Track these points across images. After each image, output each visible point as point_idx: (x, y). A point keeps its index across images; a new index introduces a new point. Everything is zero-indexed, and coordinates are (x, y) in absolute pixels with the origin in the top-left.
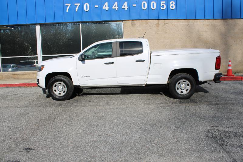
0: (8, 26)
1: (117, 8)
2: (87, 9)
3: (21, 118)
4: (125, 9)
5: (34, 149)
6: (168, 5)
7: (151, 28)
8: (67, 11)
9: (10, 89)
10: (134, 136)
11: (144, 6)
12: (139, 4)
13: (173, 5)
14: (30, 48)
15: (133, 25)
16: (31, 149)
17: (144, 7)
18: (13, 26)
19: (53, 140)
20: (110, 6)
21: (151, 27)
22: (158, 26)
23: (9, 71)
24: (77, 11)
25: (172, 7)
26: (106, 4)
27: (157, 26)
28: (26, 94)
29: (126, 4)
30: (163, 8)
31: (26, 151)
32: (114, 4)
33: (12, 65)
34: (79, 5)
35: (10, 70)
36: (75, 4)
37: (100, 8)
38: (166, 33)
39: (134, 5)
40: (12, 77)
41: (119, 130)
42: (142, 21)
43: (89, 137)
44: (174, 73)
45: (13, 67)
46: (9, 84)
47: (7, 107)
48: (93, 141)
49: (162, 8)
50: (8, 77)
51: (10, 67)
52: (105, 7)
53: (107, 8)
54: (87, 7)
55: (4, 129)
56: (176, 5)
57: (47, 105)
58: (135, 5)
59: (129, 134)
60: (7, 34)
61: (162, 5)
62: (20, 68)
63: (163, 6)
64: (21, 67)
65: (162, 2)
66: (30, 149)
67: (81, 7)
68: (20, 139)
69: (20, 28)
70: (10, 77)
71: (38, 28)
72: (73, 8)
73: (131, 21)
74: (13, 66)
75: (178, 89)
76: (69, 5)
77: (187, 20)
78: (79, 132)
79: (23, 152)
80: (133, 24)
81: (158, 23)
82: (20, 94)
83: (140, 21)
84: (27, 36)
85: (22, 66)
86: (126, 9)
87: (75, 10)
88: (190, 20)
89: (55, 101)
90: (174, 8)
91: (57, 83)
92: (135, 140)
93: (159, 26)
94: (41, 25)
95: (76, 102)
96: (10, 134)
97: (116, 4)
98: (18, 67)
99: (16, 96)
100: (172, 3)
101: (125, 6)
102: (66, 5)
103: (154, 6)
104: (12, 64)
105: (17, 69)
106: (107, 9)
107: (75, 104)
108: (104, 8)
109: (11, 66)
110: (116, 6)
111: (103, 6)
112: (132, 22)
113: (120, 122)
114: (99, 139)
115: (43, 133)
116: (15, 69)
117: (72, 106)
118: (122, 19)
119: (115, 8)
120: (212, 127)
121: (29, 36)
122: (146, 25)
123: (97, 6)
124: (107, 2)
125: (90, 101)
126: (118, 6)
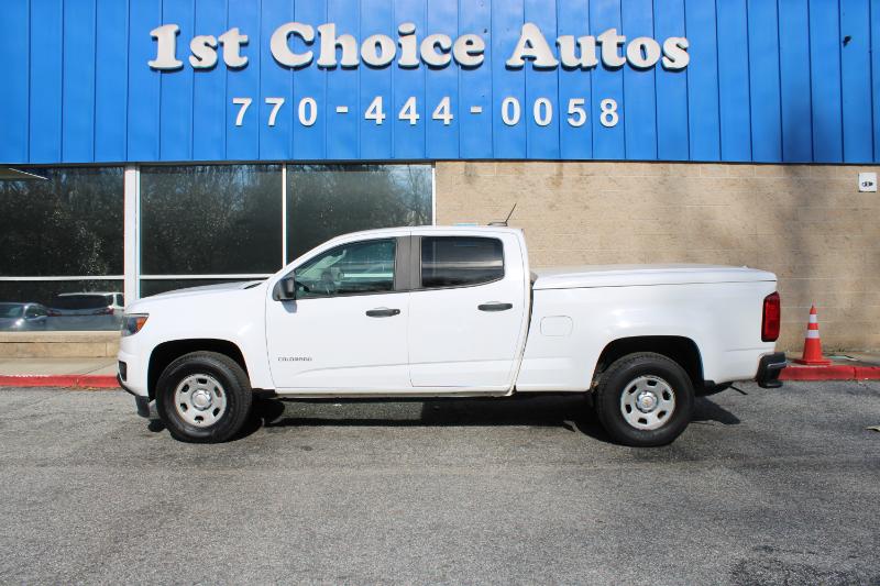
0: (23, 168)
1: (414, 117)
2: (308, 117)
4: (443, 120)
6: (593, 111)
7: (533, 188)
8: (239, 122)
11: (510, 111)
12: (493, 105)
13: (611, 111)
14: (97, 246)
17: (511, 116)
18: (40, 169)
20: (391, 109)
21: (534, 185)
22: (557, 181)
23: (16, 330)
24: (272, 122)
25: (609, 117)
26: (378, 102)
27: (553, 184)
28: (75, 413)
29: (446, 103)
30: (577, 120)
32: (403, 105)
33: (26, 307)
34: (280, 102)
35: (19, 323)
36: (268, 100)
37: (356, 116)
38: (586, 207)
39: (474, 109)
40: (24, 352)
42: (504, 164)
44: (616, 352)
45: (31, 313)
46: (15, 378)
49: (572, 121)
51: (19, 315)
52: (374, 111)
53: (379, 117)
54: (308, 111)
56: (622, 110)
57: (152, 460)
58: (479, 110)
59: (454, 573)
60: (17, 194)
61: (572, 110)
62: (55, 319)
63: (576, 115)
65: (573, 102)
67: (289, 111)
69: (64, 176)
70: (18, 350)
71: (132, 179)
72: (258, 113)
73: (463, 163)
74: (29, 311)
75: (629, 409)
76: (247, 102)
77: (660, 164)
81: (560, 174)
82: (52, 414)
83: (496, 164)
84: (89, 204)
86: (447, 122)
87: (267, 123)
88: (671, 165)
89: (181, 444)
90: (615, 121)
91: (191, 379)
93: (561, 184)
94: (143, 168)
95: (257, 452)
97: (412, 102)
98: (49, 315)
99: (38, 422)
100: (609, 106)
101: (444, 112)
102: (236, 101)
103: (543, 112)
104: (27, 302)
105: (44, 321)
106: (379, 121)
107: (255, 458)
108: (368, 115)
109: (22, 310)
110: (410, 112)
111: (367, 108)
112: (466, 168)
113: (420, 528)
115: (131, 563)
116: (37, 322)
117: (241, 466)
118: (431, 157)
119: (406, 117)
120: (756, 549)
121: (93, 203)
122: (518, 178)
123: (345, 109)
124: (379, 95)
125: (308, 448)
126: (417, 112)
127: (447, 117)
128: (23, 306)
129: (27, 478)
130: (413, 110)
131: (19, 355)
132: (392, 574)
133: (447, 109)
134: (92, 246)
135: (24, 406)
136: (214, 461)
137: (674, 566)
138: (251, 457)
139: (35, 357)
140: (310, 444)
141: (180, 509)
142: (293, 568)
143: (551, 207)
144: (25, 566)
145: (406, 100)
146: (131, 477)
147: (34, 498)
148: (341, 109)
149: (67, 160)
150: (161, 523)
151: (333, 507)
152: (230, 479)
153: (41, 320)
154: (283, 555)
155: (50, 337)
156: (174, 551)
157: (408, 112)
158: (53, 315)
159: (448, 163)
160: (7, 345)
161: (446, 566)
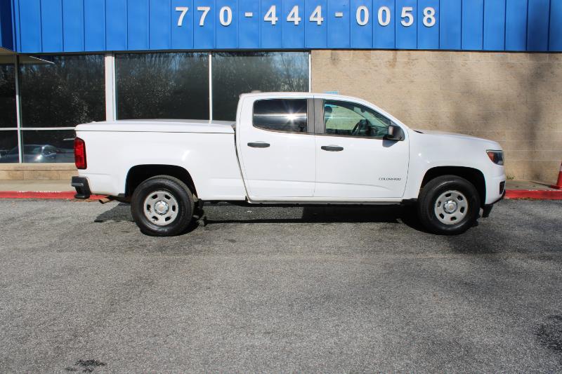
0: (39, 55)
1: (297, 20)
2: (226, 20)
3: (69, 279)
5: (103, 364)
6: (418, 16)
7: (376, 68)
8: (180, 23)
9: (41, 205)
10: (356, 338)
11: (362, 16)
12: (350, 12)
13: (431, 16)
14: (86, 108)
15: (334, 61)
16: (97, 364)
17: (362, 19)
18: (50, 56)
19: (152, 341)
20: (281, 14)
21: (377, 66)
22: (393, 64)
23: (37, 162)
24: (202, 23)
25: (429, 20)
26: (273, 9)
27: (390, 65)
28: (78, 216)
29: (318, 10)
30: (407, 21)
31: (83, 368)
32: (290, 11)
33: (43, 148)
34: (207, 9)
35: (39, 157)
36: (199, 9)
37: (258, 19)
38: (412, 81)
39: (338, 14)
40: (44, 176)
41: (316, 319)
42: (357, 52)
43: (241, 335)
45: (46, 151)
46: (39, 193)
47: (34, 250)
48: (253, 346)
49: (404, 23)
50: (36, 176)
51: (40, 151)
52: (270, 16)
53: (274, 20)
54: (226, 16)
55: (29, 306)
56: (438, 15)
57: (131, 248)
58: (340, 14)
59: (343, 331)
60: (34, 74)
61: (404, 15)
62: (61, 155)
63: (407, 19)
64: (65, 153)
65: (404, 9)
66: (92, 362)
67: (213, 16)
68: (67, 336)
69: (63, 63)
70: (40, 175)
71: (110, 62)
72: (193, 16)
73: (330, 51)
74: (45, 150)
76: (185, 10)
77: (463, 53)
78: (213, 322)
79: (75, 370)
80: (335, 59)
81: (395, 59)
82: (63, 217)
83: (352, 51)
84: (79, 82)
85: (67, 151)
86: (319, 23)
87: (199, 23)
88: (470, 53)
89: (149, 237)
90: (433, 22)
92: (358, 347)
93: (395, 65)
94: (115, 54)
95: (199, 243)
96: (43, 320)
97: (296, 10)
98: (57, 153)
99: (55, 222)
100: (429, 12)
101: (317, 16)
102: (178, 9)
103: (384, 16)
104: (44, 144)
105: (55, 156)
106: (274, 23)
107: (199, 247)
108: (266, 18)
109: (41, 149)
110: (294, 16)
111: (266, 13)
112: (332, 54)
113: (316, 298)
114: (267, 341)
115: (123, 320)
116: (50, 157)
117: (190, 253)
118: (308, 47)
119: (292, 20)
120: (550, 318)
121: (82, 81)
122: (366, 61)
123: (250, 14)
124: (274, 4)
125: (233, 241)
126: (299, 16)
127: (319, 20)
128: (41, 147)
129: (51, 260)
130: (296, 15)
131: (41, 178)
132: (301, 331)
133: (319, 15)
134: (82, 109)
135: (46, 211)
136: (172, 249)
137: (495, 328)
138: (196, 246)
139: (51, 179)
140: (234, 238)
141: (152, 283)
142: (233, 325)
143: (389, 81)
144: (55, 319)
145: (292, 8)
146: (118, 259)
147: (56, 274)
148: (249, 14)
149: (67, 50)
150: (141, 292)
151: (255, 282)
152: (183, 262)
153: (53, 156)
154: (226, 316)
155: (60, 167)
156: (151, 312)
157: (293, 16)
158: (60, 152)
159: (320, 51)
160: (33, 172)
161: (338, 325)
